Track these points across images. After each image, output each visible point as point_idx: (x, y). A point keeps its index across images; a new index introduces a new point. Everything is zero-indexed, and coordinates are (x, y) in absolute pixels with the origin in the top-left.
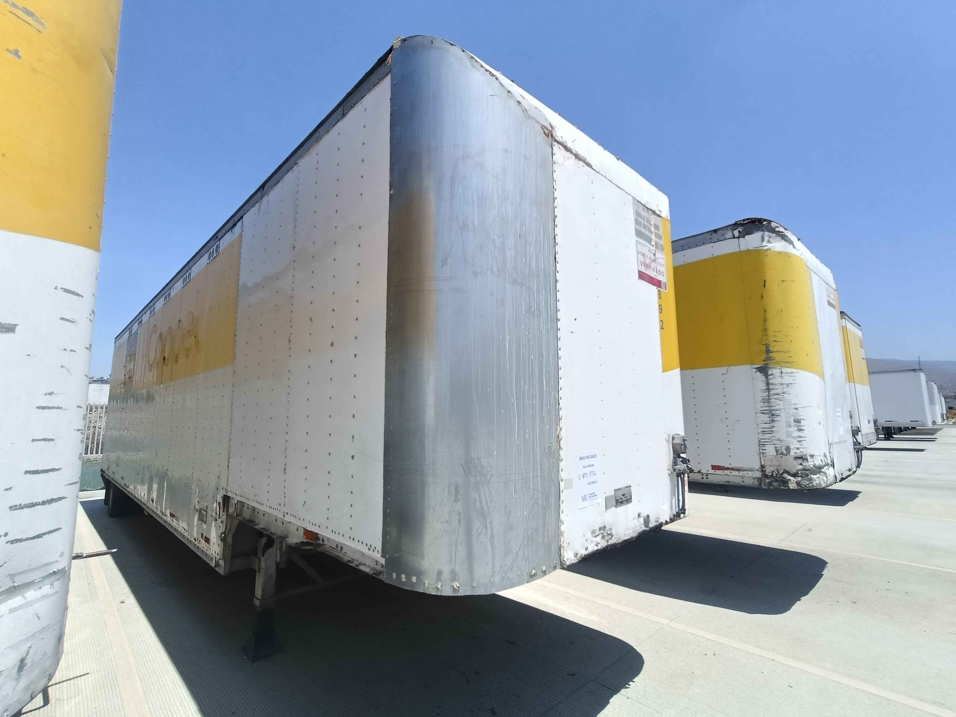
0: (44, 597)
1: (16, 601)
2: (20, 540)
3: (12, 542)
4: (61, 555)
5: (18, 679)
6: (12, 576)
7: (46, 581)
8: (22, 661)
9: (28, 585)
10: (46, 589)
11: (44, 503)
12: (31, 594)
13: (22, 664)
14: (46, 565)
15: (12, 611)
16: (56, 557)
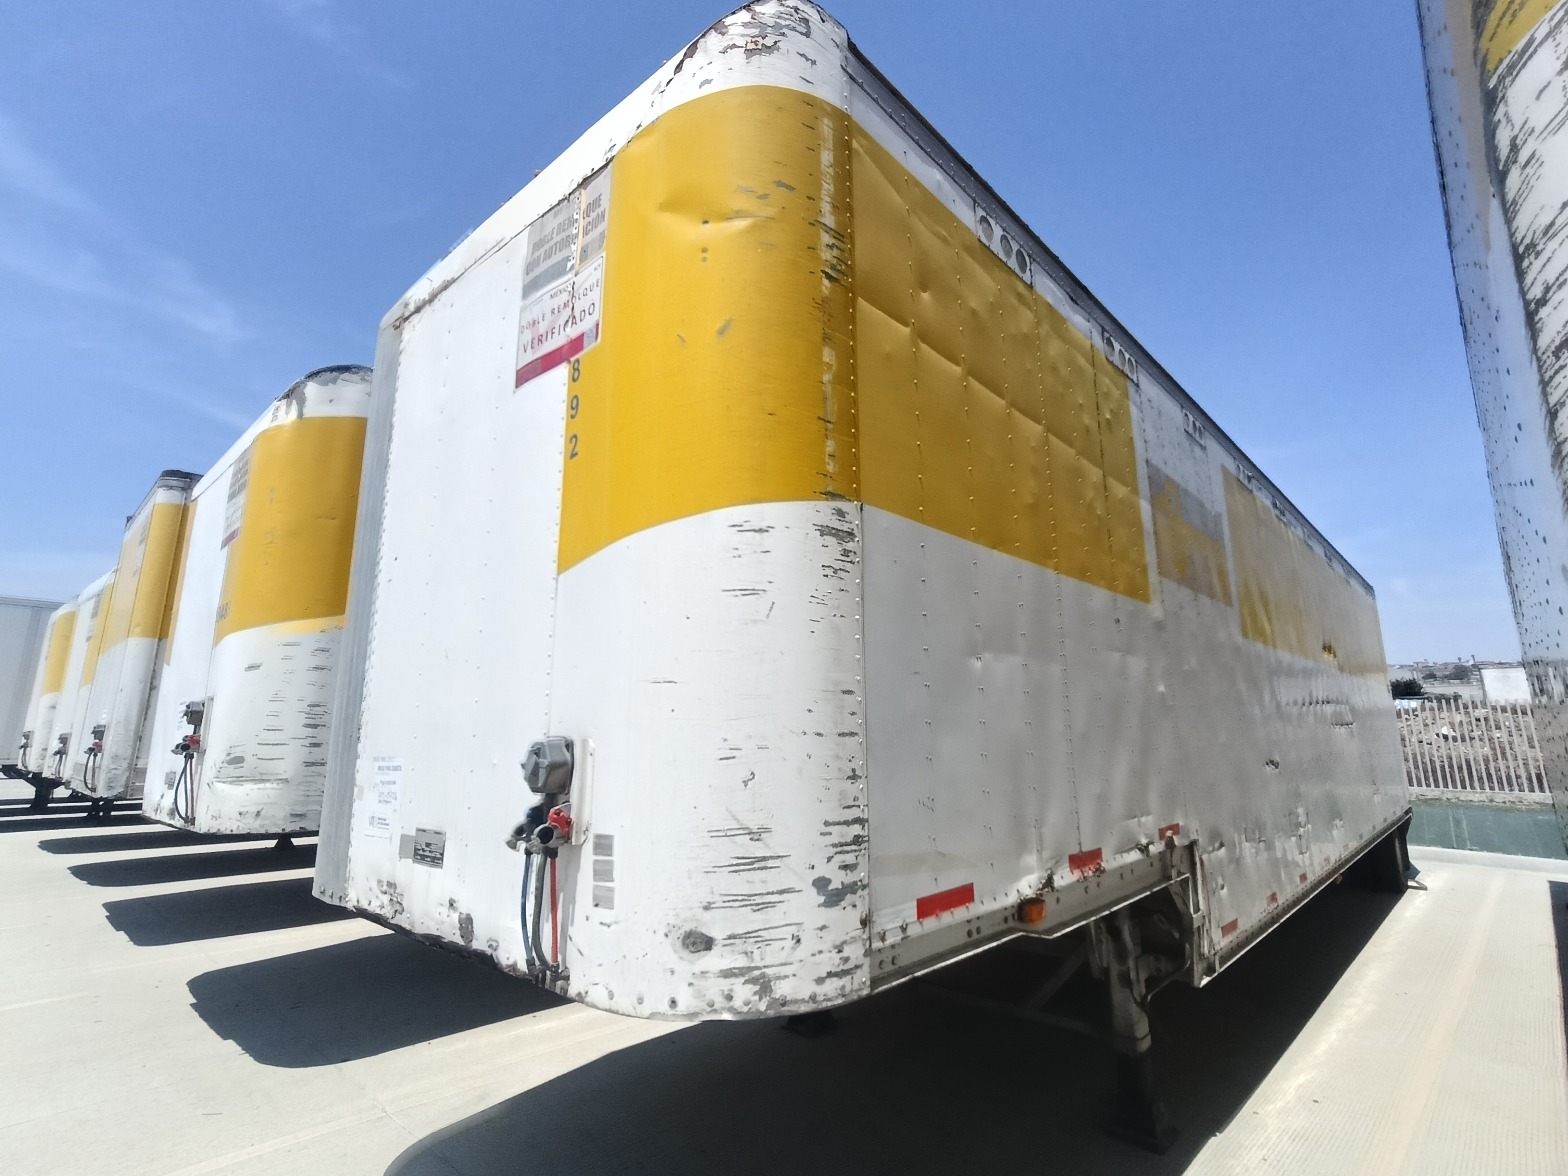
0: (273, 788)
1: (261, 785)
2: (263, 759)
3: (259, 759)
4: (285, 772)
5: (256, 820)
6: (261, 774)
7: (277, 782)
8: (258, 812)
9: (268, 780)
10: (275, 785)
11: (273, 745)
12: (268, 785)
13: (258, 814)
14: (277, 774)
15: (258, 789)
16: (281, 772)
